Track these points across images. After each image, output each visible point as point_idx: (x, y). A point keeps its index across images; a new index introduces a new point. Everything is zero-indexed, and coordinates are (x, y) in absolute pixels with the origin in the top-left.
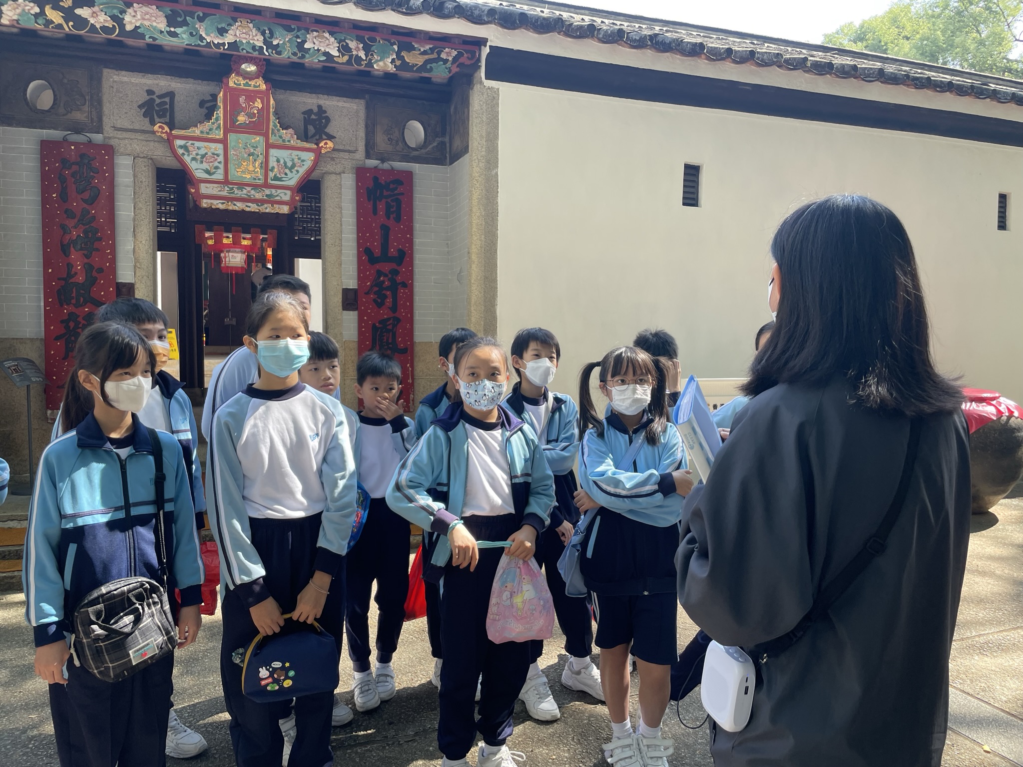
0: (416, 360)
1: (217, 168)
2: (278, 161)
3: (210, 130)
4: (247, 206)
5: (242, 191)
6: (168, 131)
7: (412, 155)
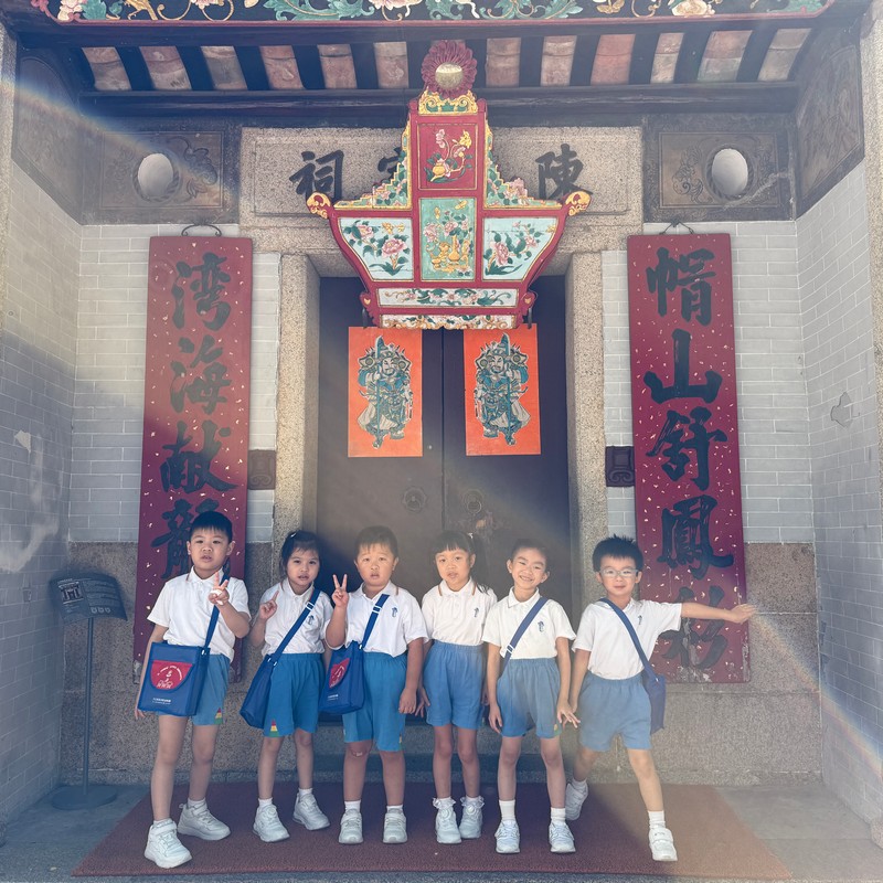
0: (749, 578)
1: (402, 260)
2: (498, 239)
3: (392, 196)
4: (448, 321)
5: (441, 296)
6: (329, 204)
7: (727, 206)
